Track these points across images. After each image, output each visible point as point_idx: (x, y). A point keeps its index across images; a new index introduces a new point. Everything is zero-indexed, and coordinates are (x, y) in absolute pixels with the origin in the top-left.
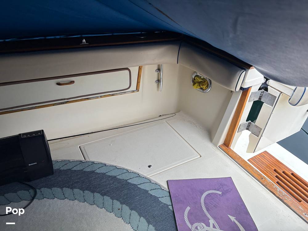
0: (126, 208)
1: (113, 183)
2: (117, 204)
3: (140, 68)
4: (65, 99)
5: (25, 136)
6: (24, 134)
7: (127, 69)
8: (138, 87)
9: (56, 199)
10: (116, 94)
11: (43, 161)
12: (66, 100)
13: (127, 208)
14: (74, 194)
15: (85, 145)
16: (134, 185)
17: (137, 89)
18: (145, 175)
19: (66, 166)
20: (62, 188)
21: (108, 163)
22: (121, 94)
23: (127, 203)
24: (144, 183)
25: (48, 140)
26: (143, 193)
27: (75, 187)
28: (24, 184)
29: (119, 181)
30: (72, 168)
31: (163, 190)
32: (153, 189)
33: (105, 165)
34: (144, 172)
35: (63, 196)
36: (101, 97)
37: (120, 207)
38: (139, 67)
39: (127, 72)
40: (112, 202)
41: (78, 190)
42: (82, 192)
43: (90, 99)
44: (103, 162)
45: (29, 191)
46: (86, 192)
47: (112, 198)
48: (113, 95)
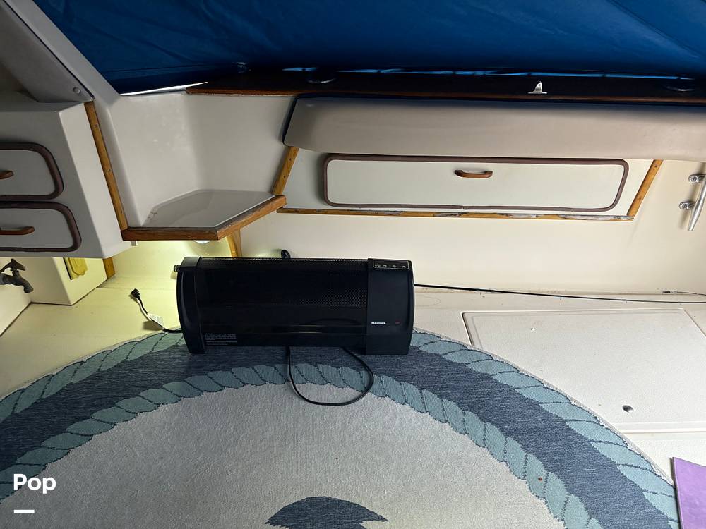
0: (556, 483)
1: (531, 416)
2: (536, 466)
3: (655, 165)
4: (460, 207)
5: (379, 266)
6: (377, 261)
7: (621, 162)
8: (633, 210)
9: (407, 406)
10: (574, 218)
11: (398, 323)
12: (462, 211)
13: (559, 483)
14: (444, 410)
15: (476, 315)
16: (582, 437)
17: (630, 214)
18: (611, 424)
19: (431, 345)
20: (421, 388)
21: (523, 367)
22: (585, 218)
23: (561, 474)
24: (608, 442)
25: (415, 283)
26: (603, 465)
27: (447, 397)
28: (352, 355)
29: (547, 416)
30: (444, 355)
31: (659, 476)
32: (632, 466)
33: (516, 370)
34: (612, 417)
35: (422, 405)
36: (537, 216)
37: (543, 476)
38: (654, 161)
39: (621, 168)
40: (524, 456)
41: (453, 404)
42: (460, 411)
43: (512, 218)
44: (514, 362)
45: (360, 373)
46: (470, 414)
47: (527, 449)
48: (565, 217)
